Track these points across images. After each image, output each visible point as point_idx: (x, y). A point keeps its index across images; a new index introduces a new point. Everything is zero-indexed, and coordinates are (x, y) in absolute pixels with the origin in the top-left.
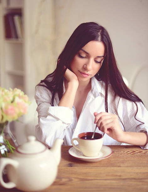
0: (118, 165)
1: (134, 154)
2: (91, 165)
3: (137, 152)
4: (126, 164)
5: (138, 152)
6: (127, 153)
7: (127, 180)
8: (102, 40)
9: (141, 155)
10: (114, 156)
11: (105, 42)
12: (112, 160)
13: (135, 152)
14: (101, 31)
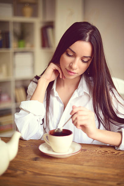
0: (82, 163)
1: (105, 154)
2: (55, 161)
3: (109, 152)
4: (90, 164)
5: (111, 152)
6: (98, 152)
7: (80, 179)
8: (90, 41)
9: (112, 155)
10: (84, 154)
11: (92, 43)
12: (79, 158)
13: (107, 152)
14: (91, 31)
